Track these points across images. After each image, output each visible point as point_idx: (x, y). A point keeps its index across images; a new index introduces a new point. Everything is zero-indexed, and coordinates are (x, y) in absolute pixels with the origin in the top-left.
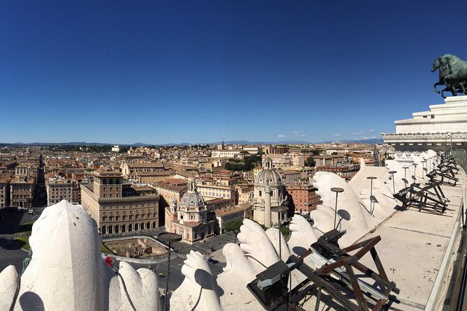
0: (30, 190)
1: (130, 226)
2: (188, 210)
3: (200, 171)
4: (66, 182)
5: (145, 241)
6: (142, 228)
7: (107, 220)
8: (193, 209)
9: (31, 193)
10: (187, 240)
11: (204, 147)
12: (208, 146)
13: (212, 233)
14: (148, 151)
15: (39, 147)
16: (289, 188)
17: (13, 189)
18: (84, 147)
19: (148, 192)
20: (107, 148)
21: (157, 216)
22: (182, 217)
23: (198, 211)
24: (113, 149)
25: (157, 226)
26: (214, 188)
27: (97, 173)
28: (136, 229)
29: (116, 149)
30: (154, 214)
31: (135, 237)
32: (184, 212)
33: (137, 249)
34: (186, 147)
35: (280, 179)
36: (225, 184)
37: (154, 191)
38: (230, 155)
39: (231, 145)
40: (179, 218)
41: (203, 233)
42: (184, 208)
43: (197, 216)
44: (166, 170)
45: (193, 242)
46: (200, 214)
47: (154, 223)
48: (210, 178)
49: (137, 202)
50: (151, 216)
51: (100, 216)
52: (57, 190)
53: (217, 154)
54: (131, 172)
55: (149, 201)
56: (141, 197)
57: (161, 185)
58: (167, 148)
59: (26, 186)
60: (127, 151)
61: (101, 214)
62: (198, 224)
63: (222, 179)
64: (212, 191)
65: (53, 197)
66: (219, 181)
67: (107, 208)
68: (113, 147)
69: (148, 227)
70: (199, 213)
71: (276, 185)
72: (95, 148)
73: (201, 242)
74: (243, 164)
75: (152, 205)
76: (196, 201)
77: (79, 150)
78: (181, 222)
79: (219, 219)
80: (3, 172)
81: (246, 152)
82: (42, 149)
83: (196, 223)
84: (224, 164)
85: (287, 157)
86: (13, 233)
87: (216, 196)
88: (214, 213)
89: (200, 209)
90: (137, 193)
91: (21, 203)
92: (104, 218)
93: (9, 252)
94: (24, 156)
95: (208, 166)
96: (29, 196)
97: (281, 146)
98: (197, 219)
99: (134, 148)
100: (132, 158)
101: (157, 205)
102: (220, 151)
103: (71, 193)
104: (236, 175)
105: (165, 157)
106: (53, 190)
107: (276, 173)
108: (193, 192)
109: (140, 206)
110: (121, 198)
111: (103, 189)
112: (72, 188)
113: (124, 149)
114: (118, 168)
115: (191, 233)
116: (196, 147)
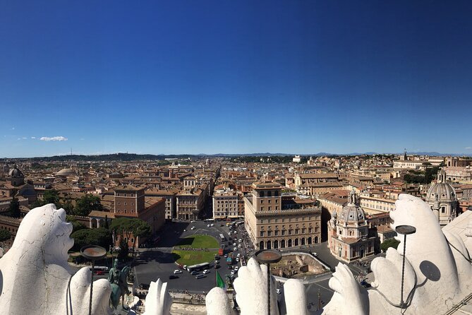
0: (196, 202)
1: (290, 241)
2: (346, 225)
3: (376, 182)
4: (231, 195)
5: (303, 258)
6: (303, 243)
7: (266, 234)
8: (352, 224)
9: (198, 205)
10: (345, 258)
11: (389, 157)
12: (393, 156)
13: (372, 251)
14: (327, 161)
15: (222, 159)
16: (464, 204)
17: (179, 201)
18: (265, 158)
19: (310, 204)
20: (288, 159)
21: (319, 230)
22: (341, 233)
23: (357, 226)
24: (294, 160)
25: (319, 241)
26: (381, 201)
27: (254, 185)
28: (296, 244)
29: (297, 160)
30: (316, 228)
31: (293, 254)
32: (342, 226)
33: (292, 267)
34: (368, 157)
35: (453, 195)
36: (394, 197)
37: (317, 203)
38: (413, 166)
39: (418, 156)
40: (338, 233)
41: (362, 251)
42: (342, 223)
43: (356, 231)
44: (339, 181)
45: (351, 260)
46: (360, 229)
47: (316, 238)
48: (381, 190)
49: (297, 215)
50: (313, 230)
51: (258, 231)
52: (222, 202)
53: (400, 165)
54: (303, 183)
55: (310, 214)
56: (302, 210)
57: (327, 196)
58: (348, 158)
59: (192, 198)
60: (307, 162)
61: (258, 228)
62: (356, 241)
63: (392, 191)
64: (379, 204)
65: (218, 210)
66: (388, 194)
67: (266, 221)
68: (294, 157)
69: (310, 242)
70: (358, 228)
71: (448, 201)
72: (276, 159)
73: (360, 260)
74: (423, 175)
75: (313, 218)
76: (355, 215)
77: (259, 161)
78: (340, 238)
79: (381, 235)
80: (176, 184)
81: (429, 164)
82: (223, 161)
83: (354, 239)
84: (403, 175)
85: (468, 170)
86: (172, 247)
87: (383, 210)
88: (376, 229)
89: (359, 224)
90: (297, 206)
91: (187, 215)
92: (262, 232)
93: (162, 265)
94: (201, 168)
95: (387, 177)
96: (195, 208)
97: (464, 158)
98: (356, 235)
99: (314, 158)
100: (310, 168)
101: (319, 218)
102: (402, 161)
103: (237, 206)
104: (411, 188)
105: (344, 167)
106: (219, 202)
107: (449, 187)
108: (353, 205)
109: (300, 219)
110: (280, 211)
111: (261, 202)
112: (237, 201)
113: (304, 159)
114: (291, 179)
115: (348, 251)
116: (380, 156)
